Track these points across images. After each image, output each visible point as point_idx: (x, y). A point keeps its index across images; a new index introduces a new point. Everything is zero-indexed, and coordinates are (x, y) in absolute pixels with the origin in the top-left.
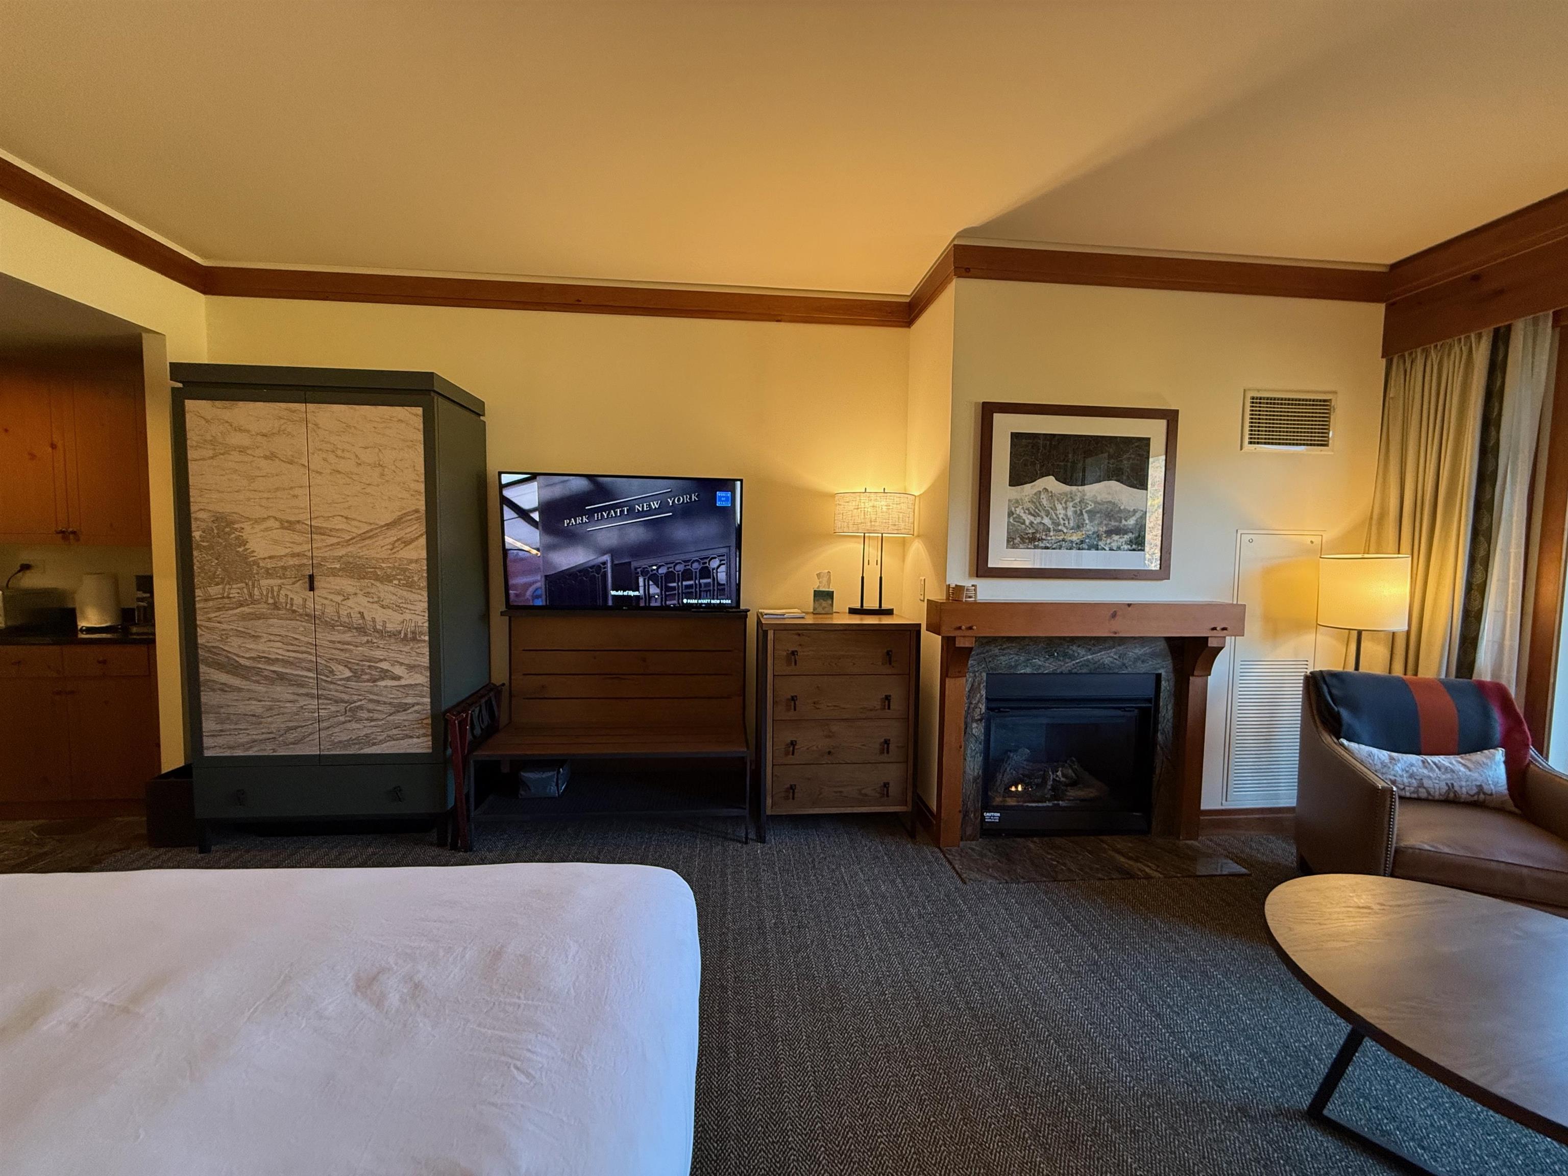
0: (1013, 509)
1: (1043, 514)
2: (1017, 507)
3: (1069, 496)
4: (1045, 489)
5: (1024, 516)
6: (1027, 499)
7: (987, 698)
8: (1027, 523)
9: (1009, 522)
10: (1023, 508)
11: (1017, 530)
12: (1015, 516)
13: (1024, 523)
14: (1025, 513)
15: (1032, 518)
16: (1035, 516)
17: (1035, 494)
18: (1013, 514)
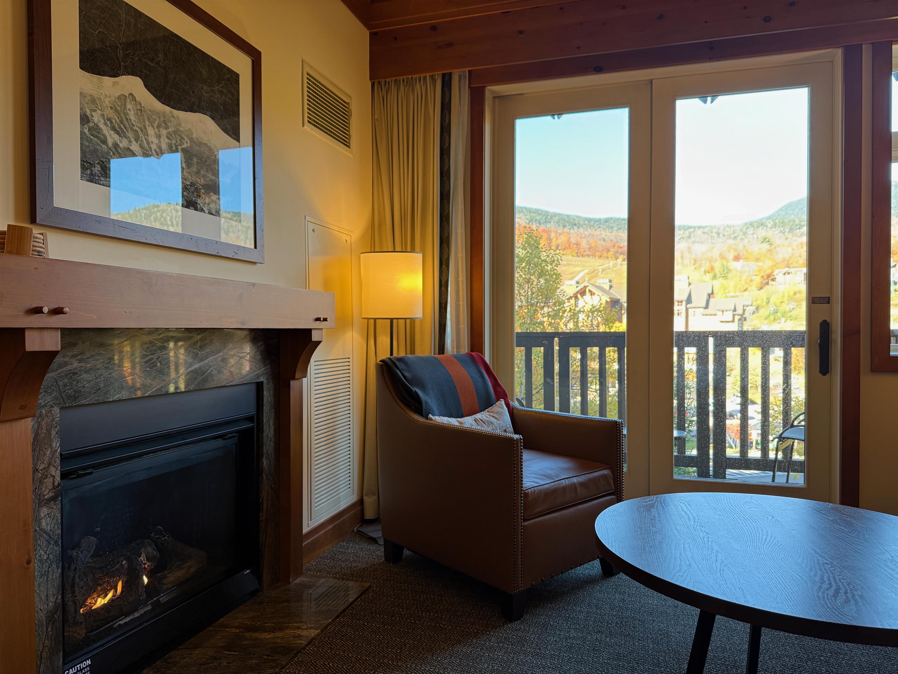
0: (88, 113)
1: (130, 134)
2: (95, 111)
3: (162, 119)
4: (131, 94)
5: (106, 131)
6: (107, 102)
7: (61, 455)
8: (110, 142)
9: (82, 133)
10: (103, 115)
11: (95, 151)
12: (91, 125)
13: (105, 142)
14: (106, 124)
15: (116, 137)
16: (120, 136)
17: (119, 98)
18: (88, 121)
